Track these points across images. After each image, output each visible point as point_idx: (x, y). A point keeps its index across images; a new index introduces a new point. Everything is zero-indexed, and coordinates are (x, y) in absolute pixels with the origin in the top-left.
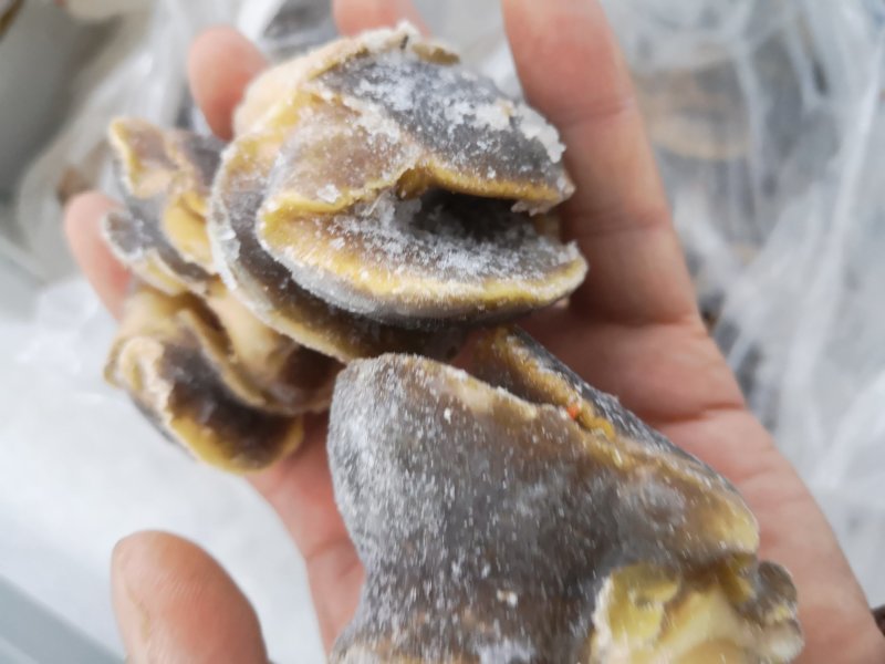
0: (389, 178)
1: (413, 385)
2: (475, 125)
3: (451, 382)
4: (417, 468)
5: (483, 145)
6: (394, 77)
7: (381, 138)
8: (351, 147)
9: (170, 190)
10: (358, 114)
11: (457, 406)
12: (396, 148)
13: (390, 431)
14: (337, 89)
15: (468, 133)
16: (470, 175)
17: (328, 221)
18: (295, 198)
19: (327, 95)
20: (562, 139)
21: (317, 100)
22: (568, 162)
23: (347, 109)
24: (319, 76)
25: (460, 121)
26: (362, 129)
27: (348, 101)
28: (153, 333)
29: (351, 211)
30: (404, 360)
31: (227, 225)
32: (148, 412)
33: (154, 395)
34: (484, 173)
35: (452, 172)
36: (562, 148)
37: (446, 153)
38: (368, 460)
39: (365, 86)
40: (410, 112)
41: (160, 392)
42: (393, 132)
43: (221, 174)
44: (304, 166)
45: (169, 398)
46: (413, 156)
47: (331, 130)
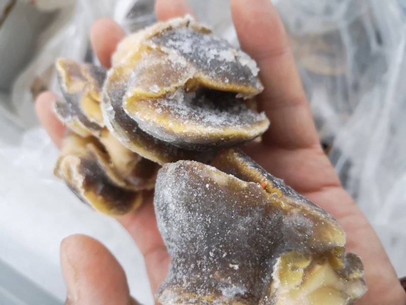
0: (182, 82)
1: (192, 174)
2: (220, 59)
3: (209, 172)
4: (194, 210)
5: (223, 68)
6: (184, 39)
7: (178, 65)
8: (164, 69)
9: (84, 90)
10: (167, 54)
11: (211, 182)
12: (185, 69)
13: (182, 194)
14: (158, 43)
15: (216, 63)
16: (217, 81)
17: (155, 101)
18: (140, 91)
19: (154, 46)
20: (258, 66)
21: (149, 49)
22: (260, 76)
23: (163, 52)
24: (150, 38)
25: (213, 57)
26: (169, 61)
27: (163, 49)
28: (76, 154)
29: (164, 97)
30: (188, 163)
31: (109, 103)
32: (73, 189)
33: (76, 181)
34: (223, 81)
35: (209, 80)
36: (258, 70)
37: (207, 71)
38: (172, 207)
39: (171, 42)
40: (190, 54)
41: (79, 180)
42: (183, 62)
43: (107, 82)
44: (144, 77)
45: (83, 182)
46: (192, 73)
47: (156, 62)
